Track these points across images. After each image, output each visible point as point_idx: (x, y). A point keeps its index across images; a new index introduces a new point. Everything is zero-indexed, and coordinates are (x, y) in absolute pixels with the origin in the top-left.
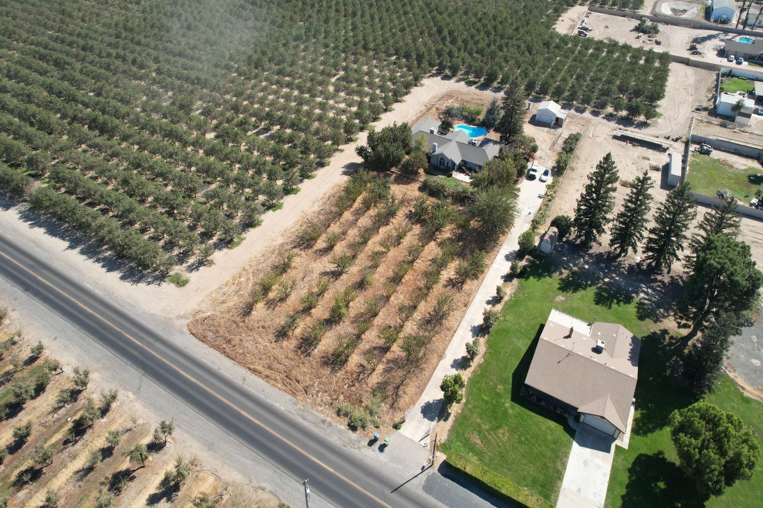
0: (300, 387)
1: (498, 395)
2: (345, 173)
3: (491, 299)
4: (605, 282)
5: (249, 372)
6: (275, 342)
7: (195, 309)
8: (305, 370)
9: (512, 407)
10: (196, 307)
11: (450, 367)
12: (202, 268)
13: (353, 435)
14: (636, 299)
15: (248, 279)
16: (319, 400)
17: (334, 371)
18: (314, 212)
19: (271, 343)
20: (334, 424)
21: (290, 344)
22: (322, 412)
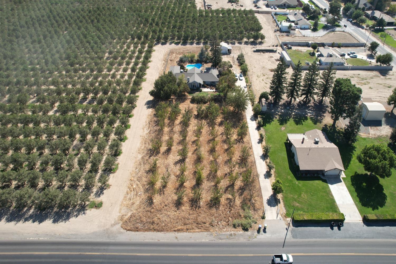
0: (207, 225)
1: (291, 181)
2: (148, 108)
3: (258, 141)
4: (293, 115)
5: (176, 233)
6: (177, 210)
7: (119, 216)
8: (203, 216)
9: (299, 183)
10: (119, 214)
11: (264, 179)
12: (105, 191)
13: (249, 233)
14: (309, 117)
15: (137, 185)
16: (221, 226)
17: (217, 208)
18: (147, 134)
19: (176, 211)
20: (236, 233)
21: (186, 207)
22: (226, 231)
